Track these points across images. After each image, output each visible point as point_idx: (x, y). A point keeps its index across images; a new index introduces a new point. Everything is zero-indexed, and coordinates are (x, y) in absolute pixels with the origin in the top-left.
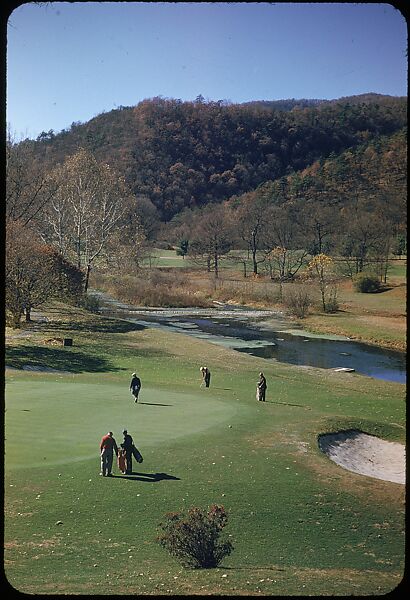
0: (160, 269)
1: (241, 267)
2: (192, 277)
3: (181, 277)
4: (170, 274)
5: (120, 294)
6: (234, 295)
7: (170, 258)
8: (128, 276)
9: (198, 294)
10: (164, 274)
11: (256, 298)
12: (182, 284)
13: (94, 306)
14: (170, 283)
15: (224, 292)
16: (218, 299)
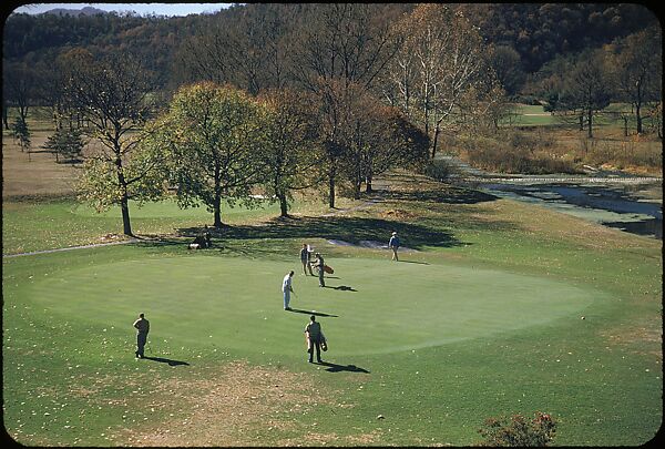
0: (522, 129)
1: (621, 123)
2: (561, 138)
3: (546, 137)
4: (533, 134)
5: (473, 159)
6: (608, 157)
7: (536, 115)
8: (481, 138)
9: (565, 157)
10: (526, 134)
11: (636, 162)
12: (547, 145)
13: (442, 172)
14: (532, 144)
15: (597, 155)
16: (589, 163)
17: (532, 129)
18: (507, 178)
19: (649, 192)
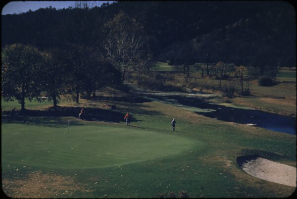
0: (160, 72)
1: (200, 71)
2: (176, 76)
3: (170, 76)
4: (165, 74)
5: (140, 84)
6: (195, 85)
7: (165, 66)
8: (143, 75)
9: (178, 85)
10: (162, 74)
11: (207, 88)
12: (171, 79)
13: (126, 89)
14: (165, 79)
15: (191, 84)
16: (188, 88)
17: (164, 72)
18: (154, 93)
19: (213, 100)
